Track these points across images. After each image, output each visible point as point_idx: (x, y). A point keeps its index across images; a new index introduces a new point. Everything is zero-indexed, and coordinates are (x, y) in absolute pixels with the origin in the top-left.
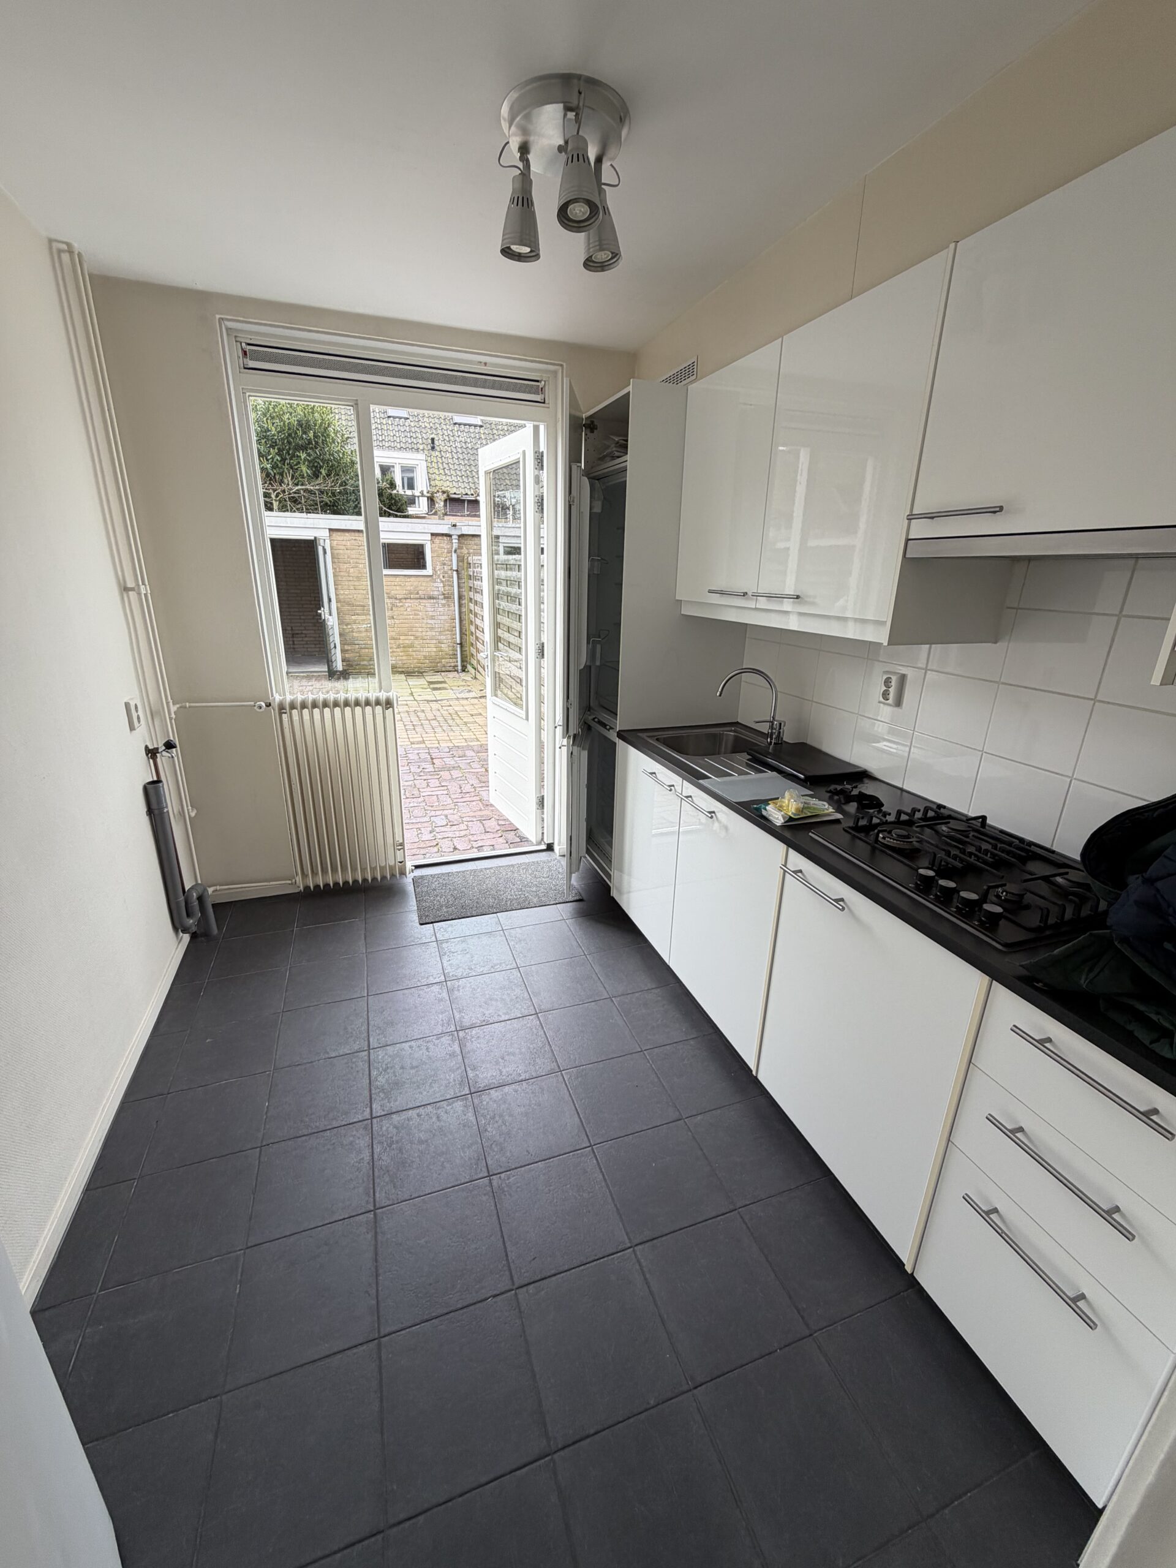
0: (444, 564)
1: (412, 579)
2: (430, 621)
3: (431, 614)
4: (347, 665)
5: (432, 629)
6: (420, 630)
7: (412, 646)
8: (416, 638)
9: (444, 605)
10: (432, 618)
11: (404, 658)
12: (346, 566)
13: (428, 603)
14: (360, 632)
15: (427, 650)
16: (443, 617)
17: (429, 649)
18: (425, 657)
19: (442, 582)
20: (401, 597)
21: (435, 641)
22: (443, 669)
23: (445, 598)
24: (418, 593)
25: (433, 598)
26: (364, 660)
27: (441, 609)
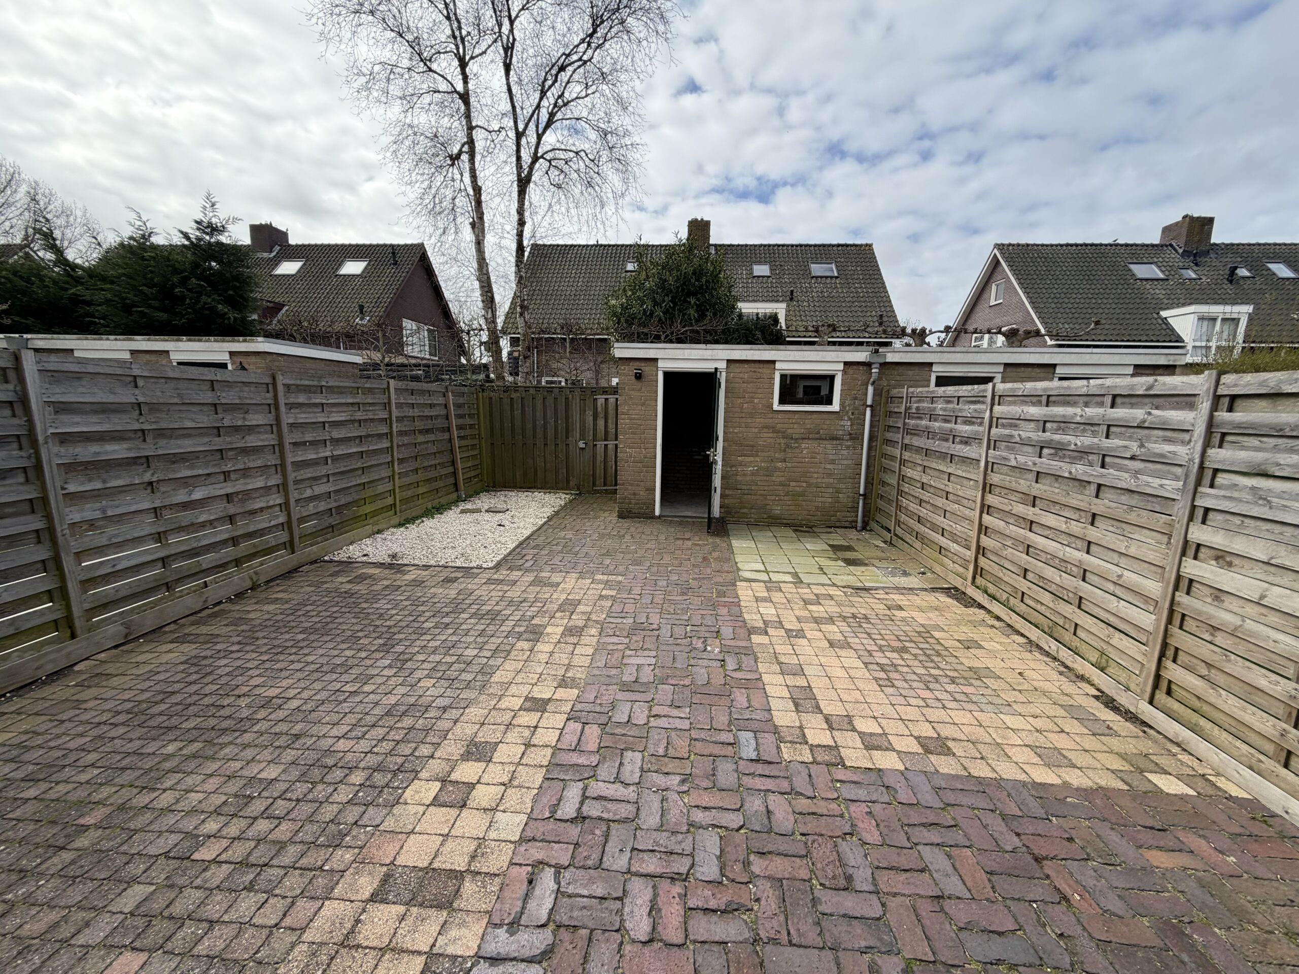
0: (856, 399)
1: (814, 416)
2: (828, 466)
3: (831, 457)
4: (726, 512)
5: (830, 475)
6: (815, 475)
7: (803, 494)
8: (810, 485)
9: (848, 447)
10: (832, 462)
11: (792, 508)
12: (739, 401)
13: (829, 445)
14: (745, 475)
15: (820, 499)
16: (845, 462)
17: (823, 500)
18: (817, 508)
19: (850, 419)
20: (797, 436)
21: (831, 490)
22: (838, 524)
23: (851, 439)
24: (818, 433)
25: (837, 439)
26: (745, 507)
27: (845, 452)
